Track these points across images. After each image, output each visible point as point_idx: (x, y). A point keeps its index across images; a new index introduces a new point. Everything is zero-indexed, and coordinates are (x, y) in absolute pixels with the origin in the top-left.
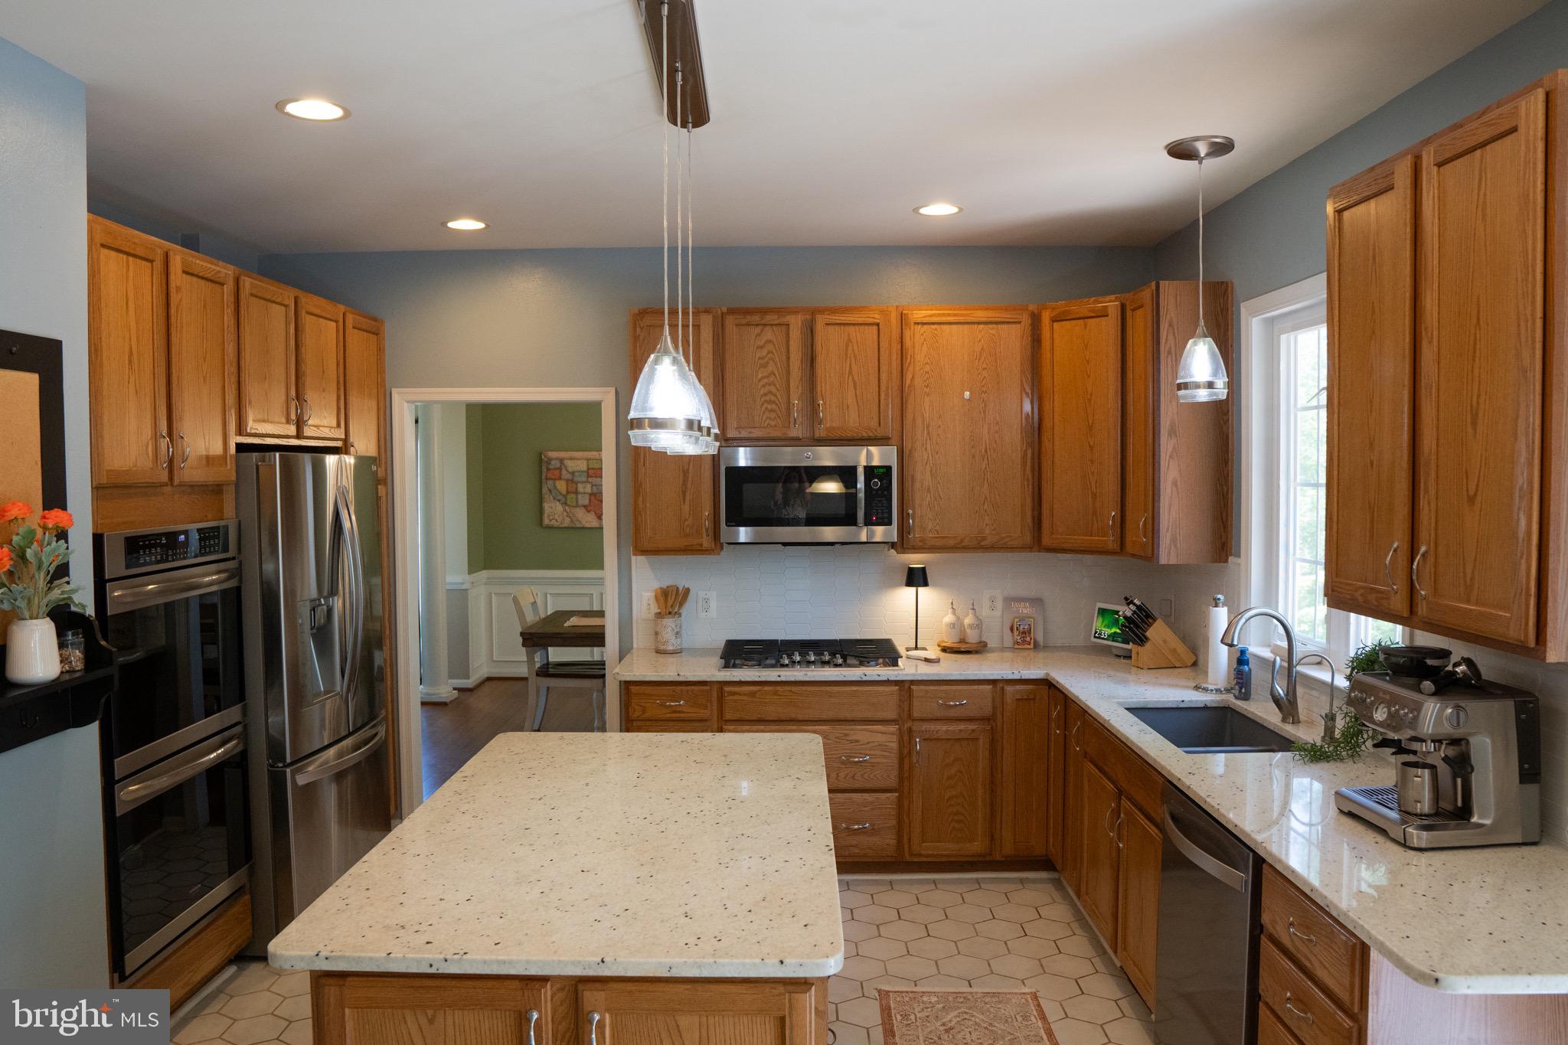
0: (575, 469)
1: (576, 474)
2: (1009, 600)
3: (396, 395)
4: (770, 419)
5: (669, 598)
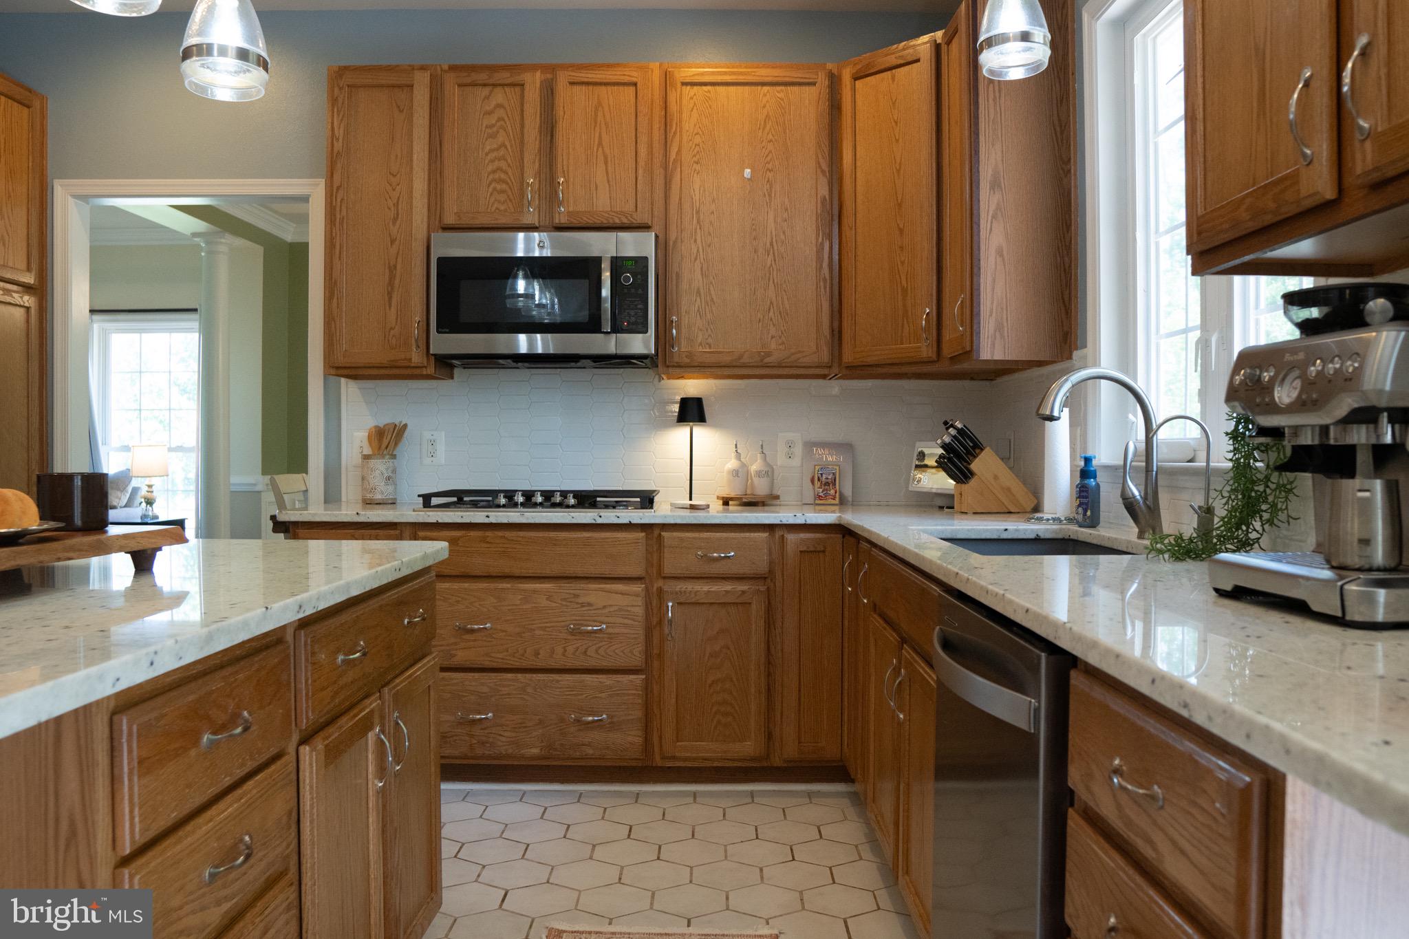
3: (59, 189)
4: (499, 202)
5: (384, 436)
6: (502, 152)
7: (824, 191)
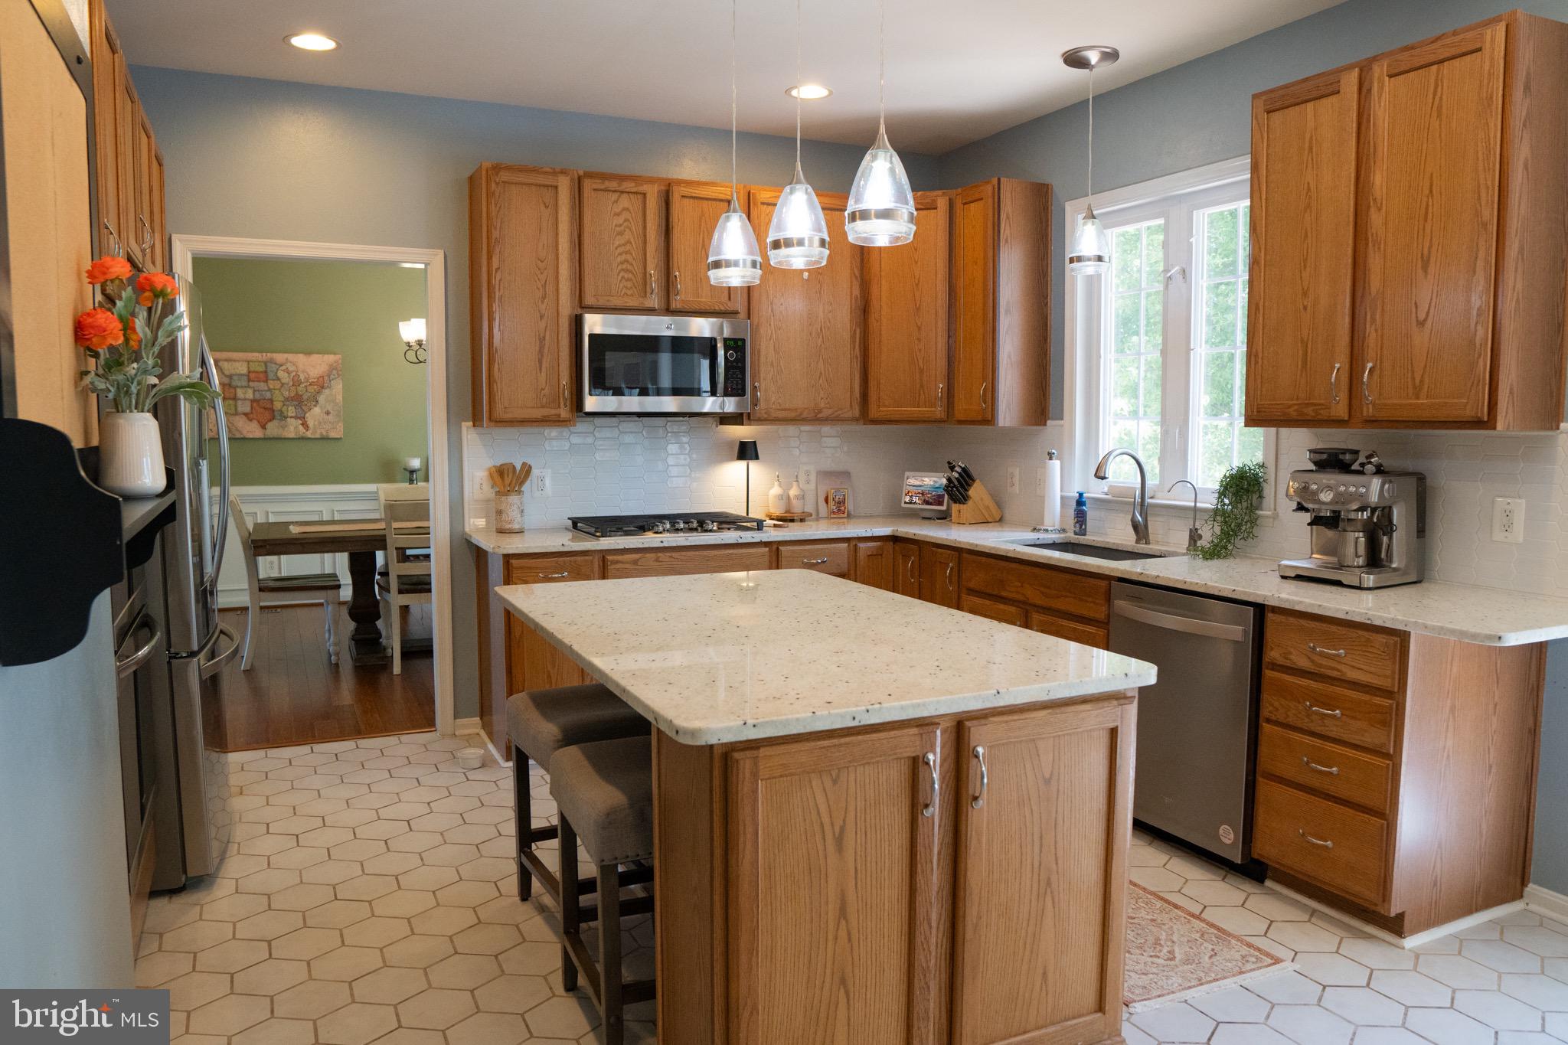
0: (233, 372)
1: (235, 378)
2: (826, 474)
3: (178, 243)
4: (627, 288)
5: (506, 476)
6: (628, 247)
7: (857, 292)
